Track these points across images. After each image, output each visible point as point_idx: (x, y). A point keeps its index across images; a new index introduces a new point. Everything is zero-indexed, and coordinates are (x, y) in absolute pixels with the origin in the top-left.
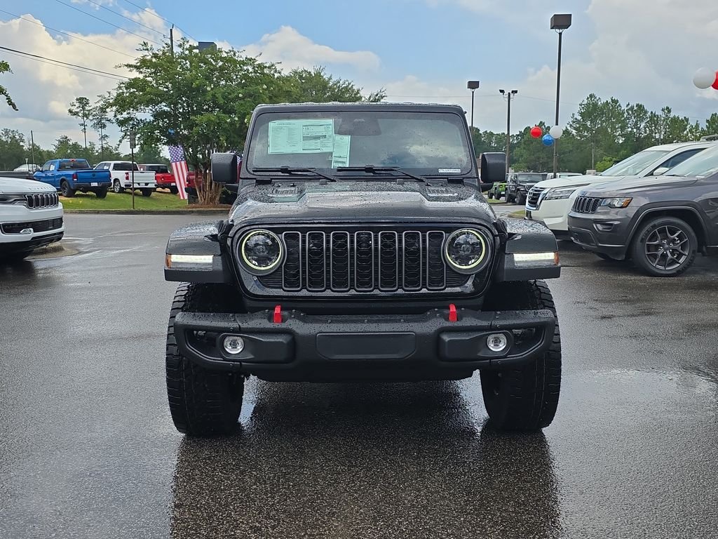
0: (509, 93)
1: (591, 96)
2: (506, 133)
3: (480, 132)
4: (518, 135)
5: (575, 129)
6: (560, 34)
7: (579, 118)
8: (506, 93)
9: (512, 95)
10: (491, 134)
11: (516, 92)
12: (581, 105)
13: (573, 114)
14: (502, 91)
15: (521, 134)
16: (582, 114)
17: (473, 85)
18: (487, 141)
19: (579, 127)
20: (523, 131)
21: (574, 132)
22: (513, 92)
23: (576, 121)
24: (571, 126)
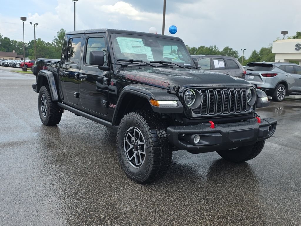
0: (35, 25)
1: (62, 29)
2: (23, 42)
3: (10, 40)
4: (29, 43)
5: (56, 43)
6: (75, 3)
7: (58, 38)
8: (33, 24)
9: (36, 25)
10: (16, 42)
11: (38, 24)
12: (58, 33)
13: (55, 36)
14: (31, 23)
15: (30, 43)
16: (58, 37)
17: (24, 19)
18: (14, 45)
19: (58, 42)
20: (31, 42)
21: (56, 44)
22: (36, 24)
23: (57, 40)
24: (54, 41)
